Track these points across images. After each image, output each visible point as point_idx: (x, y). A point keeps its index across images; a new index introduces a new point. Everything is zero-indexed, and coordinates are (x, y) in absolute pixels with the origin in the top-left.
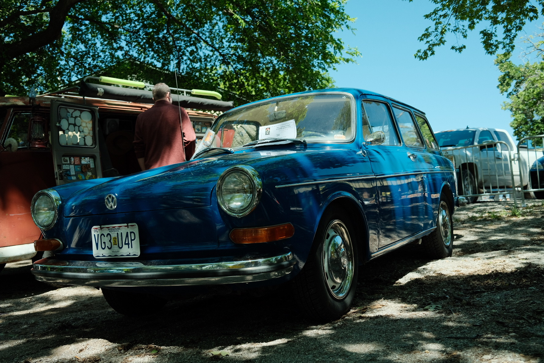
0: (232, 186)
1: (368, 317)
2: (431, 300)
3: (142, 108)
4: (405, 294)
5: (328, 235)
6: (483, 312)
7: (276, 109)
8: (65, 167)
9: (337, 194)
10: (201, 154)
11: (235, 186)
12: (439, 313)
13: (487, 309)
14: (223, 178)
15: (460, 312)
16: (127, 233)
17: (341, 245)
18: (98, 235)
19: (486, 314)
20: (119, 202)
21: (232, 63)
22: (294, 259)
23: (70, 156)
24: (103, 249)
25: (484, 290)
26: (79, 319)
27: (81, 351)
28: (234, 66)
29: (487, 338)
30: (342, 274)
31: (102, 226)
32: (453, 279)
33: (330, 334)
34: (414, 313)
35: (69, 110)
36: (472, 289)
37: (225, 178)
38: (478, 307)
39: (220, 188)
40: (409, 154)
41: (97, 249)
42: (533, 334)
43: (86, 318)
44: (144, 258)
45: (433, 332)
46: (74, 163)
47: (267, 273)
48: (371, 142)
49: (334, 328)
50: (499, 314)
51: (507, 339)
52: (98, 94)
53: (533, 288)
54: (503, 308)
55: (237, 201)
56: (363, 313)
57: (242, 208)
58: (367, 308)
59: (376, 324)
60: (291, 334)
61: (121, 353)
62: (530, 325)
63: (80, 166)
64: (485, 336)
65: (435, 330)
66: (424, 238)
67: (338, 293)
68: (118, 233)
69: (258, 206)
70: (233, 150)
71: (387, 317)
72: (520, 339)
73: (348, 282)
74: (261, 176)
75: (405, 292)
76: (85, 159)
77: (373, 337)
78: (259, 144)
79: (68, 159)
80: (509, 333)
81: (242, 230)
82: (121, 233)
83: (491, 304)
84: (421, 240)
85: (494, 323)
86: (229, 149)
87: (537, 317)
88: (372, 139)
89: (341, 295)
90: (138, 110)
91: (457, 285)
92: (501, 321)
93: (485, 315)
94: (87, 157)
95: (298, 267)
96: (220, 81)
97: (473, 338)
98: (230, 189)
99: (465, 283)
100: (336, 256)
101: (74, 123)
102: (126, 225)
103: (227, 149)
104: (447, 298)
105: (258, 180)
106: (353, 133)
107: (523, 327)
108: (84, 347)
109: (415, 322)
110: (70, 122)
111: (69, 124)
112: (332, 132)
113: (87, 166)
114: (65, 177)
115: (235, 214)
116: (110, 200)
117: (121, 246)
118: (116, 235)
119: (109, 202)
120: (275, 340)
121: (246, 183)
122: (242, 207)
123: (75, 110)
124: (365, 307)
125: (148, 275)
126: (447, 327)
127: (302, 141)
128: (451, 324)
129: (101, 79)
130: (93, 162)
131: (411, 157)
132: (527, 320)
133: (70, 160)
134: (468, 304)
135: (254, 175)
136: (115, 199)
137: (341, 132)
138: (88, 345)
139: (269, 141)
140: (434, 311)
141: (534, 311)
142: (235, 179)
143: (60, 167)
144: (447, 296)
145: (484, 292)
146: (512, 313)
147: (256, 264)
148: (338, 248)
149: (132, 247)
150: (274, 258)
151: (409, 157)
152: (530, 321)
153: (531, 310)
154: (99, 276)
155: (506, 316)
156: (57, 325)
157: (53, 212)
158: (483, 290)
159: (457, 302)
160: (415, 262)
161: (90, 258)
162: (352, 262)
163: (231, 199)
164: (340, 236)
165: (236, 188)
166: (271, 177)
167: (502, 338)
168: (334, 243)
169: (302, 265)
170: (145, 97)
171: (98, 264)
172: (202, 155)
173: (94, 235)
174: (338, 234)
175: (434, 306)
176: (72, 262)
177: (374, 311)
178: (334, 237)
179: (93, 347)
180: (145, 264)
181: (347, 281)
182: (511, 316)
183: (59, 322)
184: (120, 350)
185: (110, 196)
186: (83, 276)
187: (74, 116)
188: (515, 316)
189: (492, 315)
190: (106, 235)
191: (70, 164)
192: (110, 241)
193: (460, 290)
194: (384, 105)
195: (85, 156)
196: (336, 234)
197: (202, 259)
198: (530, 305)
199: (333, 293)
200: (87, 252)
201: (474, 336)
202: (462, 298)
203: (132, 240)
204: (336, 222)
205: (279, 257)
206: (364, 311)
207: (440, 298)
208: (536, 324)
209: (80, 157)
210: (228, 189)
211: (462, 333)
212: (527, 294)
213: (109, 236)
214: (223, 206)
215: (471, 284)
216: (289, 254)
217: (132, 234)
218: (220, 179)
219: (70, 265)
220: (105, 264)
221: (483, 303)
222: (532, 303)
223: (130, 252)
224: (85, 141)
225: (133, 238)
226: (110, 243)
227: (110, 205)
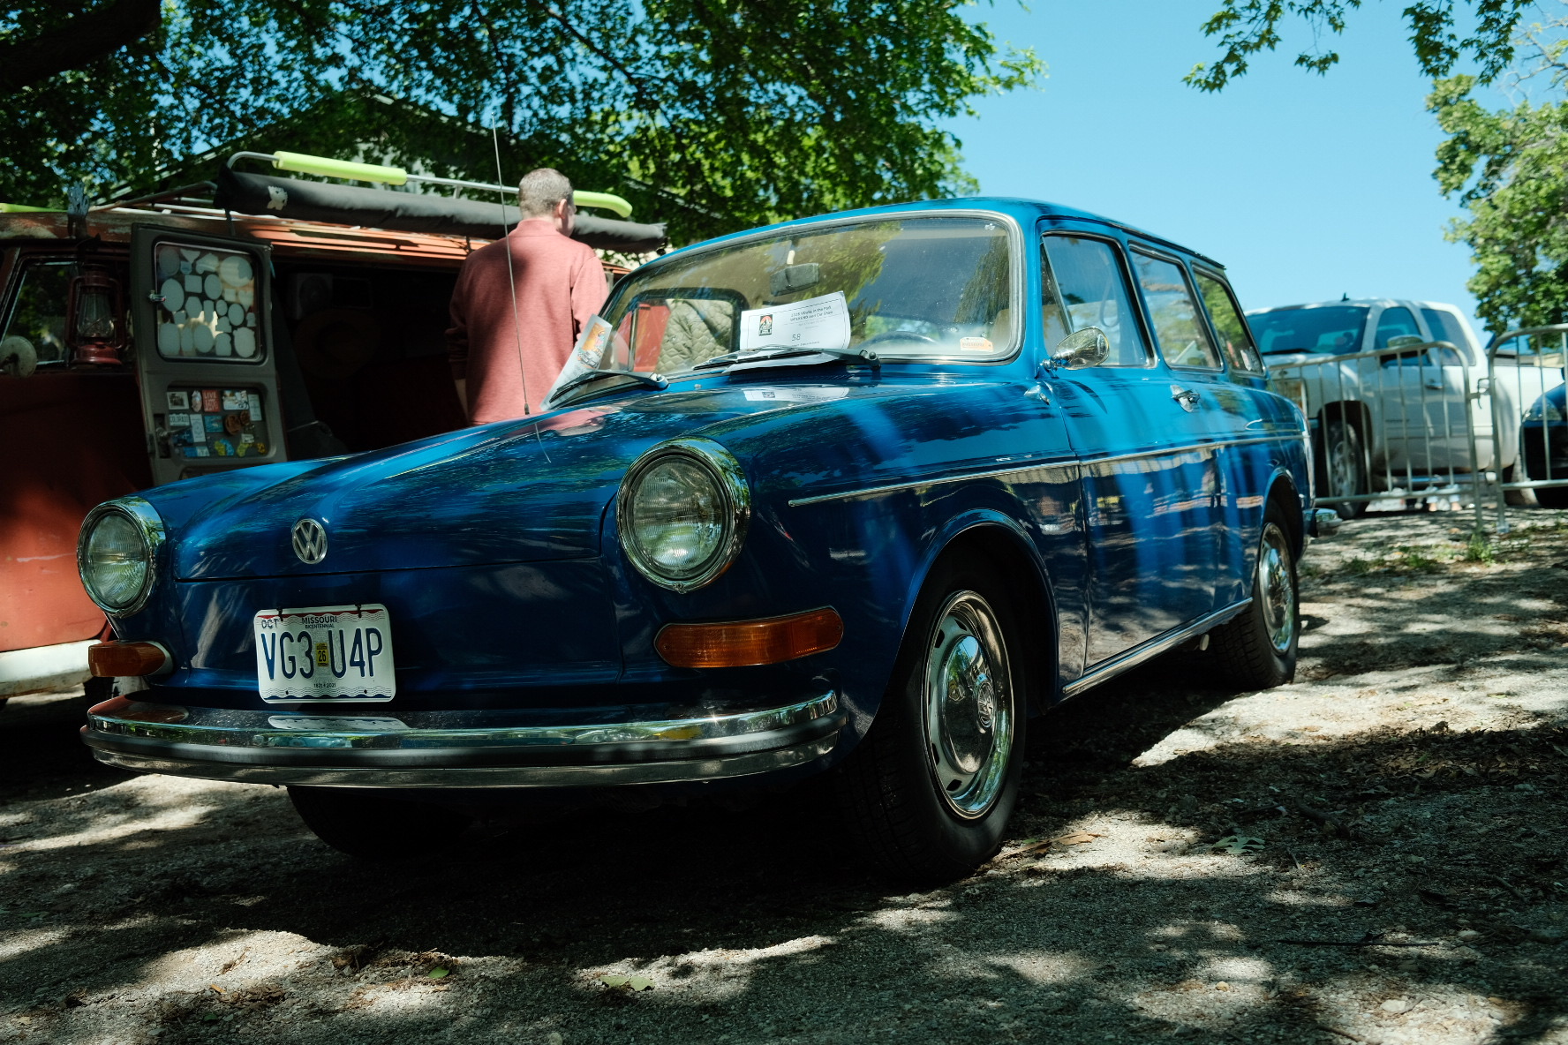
0: (663, 500)
1: (1054, 871)
2: (1235, 819)
3: (398, 243)
4: (1160, 800)
5: (942, 636)
6: (1384, 862)
7: (790, 260)
8: (175, 420)
9: (969, 516)
10: (572, 388)
11: (672, 500)
12: (1257, 862)
13: (1395, 851)
14: (636, 478)
15: (1316, 860)
16: (358, 632)
17: (977, 660)
18: (274, 635)
19: (1393, 870)
20: (335, 542)
21: (663, 106)
22: (841, 709)
23: (190, 389)
24: (289, 676)
25: (1386, 791)
26: (222, 866)
27: (228, 967)
28: (671, 113)
29: (1397, 944)
30: (982, 746)
31: (285, 612)
32: (1297, 756)
33: (943, 925)
34: (1184, 860)
35: (184, 252)
36: (1354, 787)
37: (642, 477)
38: (1367, 843)
39: (627, 505)
40: (1177, 392)
41: (272, 676)
42: (1527, 932)
43: (243, 862)
44: (405, 704)
45: (1241, 921)
46: (203, 407)
47: (767, 753)
48: (1067, 358)
49: (956, 907)
50: (1430, 871)
51: (1452, 949)
52: (270, 206)
53: (1528, 786)
54: (1442, 851)
55: (678, 545)
56: (1038, 857)
57: (691, 565)
58: (1049, 844)
59: (1075, 896)
60: (832, 922)
61: (343, 975)
62: (1519, 904)
63: (219, 418)
64: (1390, 938)
65: (1246, 917)
66: (1216, 632)
67: (965, 802)
68: (330, 633)
69: (738, 561)
70: (664, 380)
71: (1106, 873)
72: (1488, 950)
73: (997, 770)
74: (748, 470)
75: (1159, 795)
76: (233, 395)
77: (1066, 936)
78: (740, 362)
79: (184, 395)
80: (1459, 929)
81: (691, 628)
82: (341, 632)
83: (1407, 837)
84: (1207, 638)
85: (1415, 897)
86: (654, 378)
87: (1538, 878)
88: (1068, 352)
89: (975, 808)
90: (387, 250)
91: (1309, 773)
92: (1434, 890)
93: (1389, 870)
94: (239, 389)
95: (853, 730)
96: (631, 157)
97: (1353, 944)
98: (656, 510)
99: (1332, 768)
100: (962, 693)
101: (200, 291)
102: (353, 608)
103: (647, 375)
104: (1280, 813)
105: (737, 483)
106: (1014, 332)
107: (1499, 911)
108: (235, 957)
109: (1189, 889)
110: (188, 289)
111: (187, 295)
112: (953, 330)
113: (241, 417)
114: (177, 451)
115: (670, 583)
116: (308, 536)
117: (339, 670)
118: (326, 640)
119: (305, 543)
120: (786, 940)
121: (702, 491)
122: (691, 561)
123: (204, 252)
124: (1045, 842)
125: (419, 757)
126: (1282, 908)
127: (867, 357)
128: (1291, 898)
129: (278, 160)
130: (258, 404)
131: (1183, 401)
132: (1507, 889)
133: (190, 398)
134: (1341, 833)
135: (725, 470)
136: (322, 533)
137: (979, 329)
138: (247, 949)
139: (769, 354)
140: (1243, 854)
141: (1530, 861)
142: (671, 482)
143: (160, 418)
144: (1281, 808)
145: (1387, 796)
146: (1465, 866)
147: (733, 728)
148: (968, 670)
149: (371, 674)
150: (784, 711)
151: (1177, 400)
152: (1518, 891)
153: (1520, 856)
154: (278, 757)
155: (1450, 875)
156: (158, 885)
157: (143, 565)
158: (1383, 789)
159: (1310, 827)
160: (1190, 699)
161: (250, 700)
162: (1009, 715)
163: (660, 538)
164: (974, 636)
165: (675, 505)
166: (776, 472)
167: (1437, 944)
168: (957, 657)
169: (864, 722)
170: (410, 212)
171: (274, 722)
172: (576, 391)
173: (263, 636)
174: (969, 631)
175: (1243, 840)
176: (200, 714)
177: (1071, 852)
178: (957, 640)
179: (263, 957)
180: (410, 724)
181: (993, 768)
182: (1463, 877)
183: (164, 875)
184: (340, 968)
185: (306, 525)
186: (230, 755)
187: (200, 271)
188: (1475, 876)
189: (1410, 872)
190: (295, 638)
191: (191, 411)
192: (308, 654)
193: (1318, 787)
194: (1105, 246)
195: (235, 388)
196: (961, 631)
197: (573, 711)
198: (1519, 840)
199: (954, 803)
200: (241, 683)
201: (1358, 936)
202: (1322, 814)
203: (371, 653)
204: (963, 597)
205: (799, 707)
206: (1042, 852)
207: (1261, 812)
208: (1534, 901)
209: (220, 389)
210: (649, 510)
211: (1322, 928)
212: (1510, 804)
213: (304, 639)
214: (635, 560)
215: (1349, 771)
216: (828, 697)
217: (373, 637)
218: (626, 480)
219: (194, 723)
220: (296, 720)
221: (1383, 830)
222: (1525, 835)
223: (367, 687)
224: (232, 342)
225: (374, 648)
226: (308, 660)
227: (306, 552)
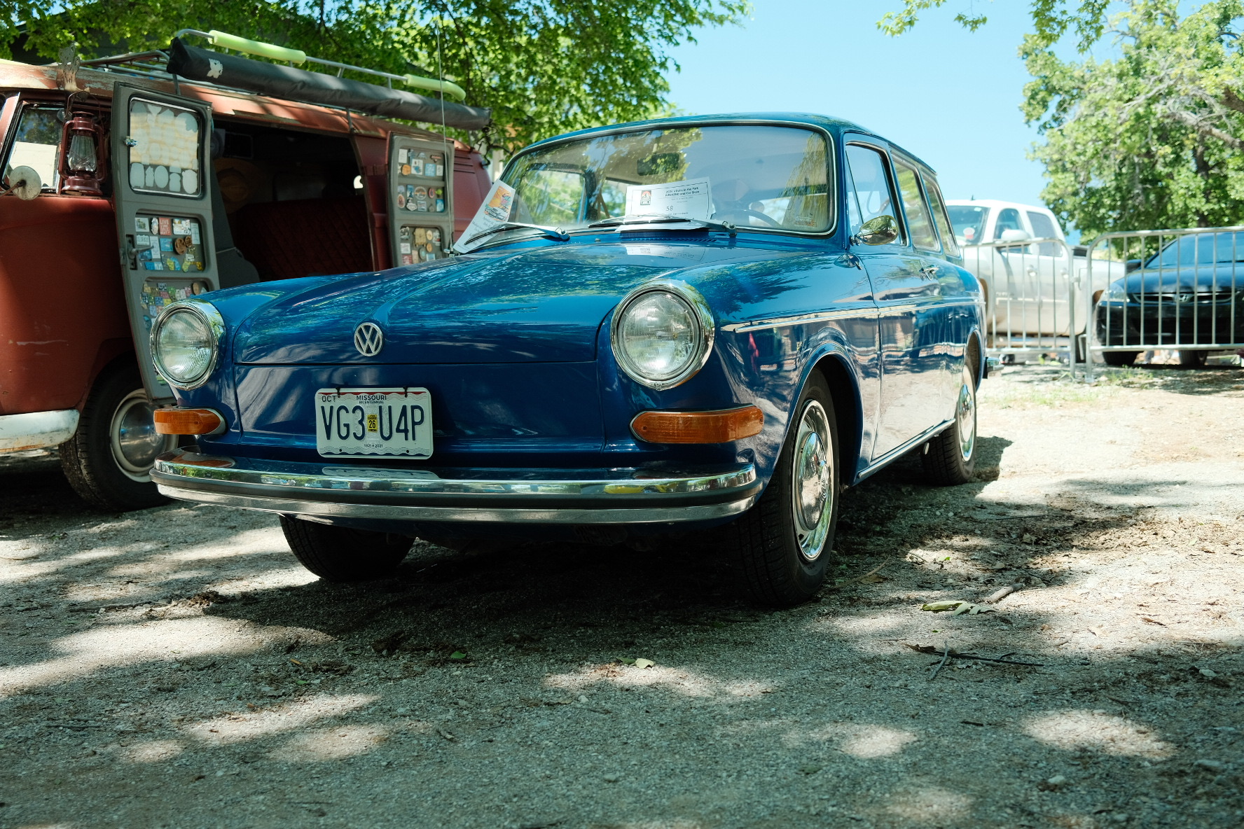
8: (141, 240)
18: (332, 408)
20: (389, 340)
22: (759, 478)
23: (150, 215)
24: (344, 438)
31: (342, 390)
35: (150, 107)
37: (632, 307)
41: (329, 437)
44: (441, 462)
46: (159, 231)
52: (210, 74)
57: (668, 372)
61: (383, 656)
63: (170, 240)
68: (380, 408)
76: (180, 222)
82: (390, 408)
84: (928, 445)
89: (813, 553)
94: (185, 218)
102: (402, 390)
105: (705, 313)
111: (151, 141)
113: (186, 240)
114: (141, 264)
115: (650, 382)
116: (368, 337)
117: (386, 434)
118: (376, 412)
119: (364, 340)
123: (163, 108)
127: (728, 227)
129: (213, 38)
130: (197, 231)
131: (926, 272)
133: (150, 223)
135: (696, 303)
136: (380, 333)
138: (299, 637)
143: (130, 238)
149: (414, 439)
157: (208, 351)
161: (311, 456)
173: (323, 408)
174: (814, 430)
178: (807, 435)
184: (379, 651)
185: (367, 328)
190: (350, 409)
191: (151, 233)
192: (361, 422)
194: (876, 153)
195: (181, 217)
196: (809, 430)
200: (303, 442)
203: (414, 423)
209: (172, 217)
213: (359, 412)
214: (624, 366)
216: (751, 469)
217: (417, 412)
220: (346, 470)
223: (409, 448)
224: (181, 181)
225: (417, 419)
226: (361, 427)
227: (365, 348)
